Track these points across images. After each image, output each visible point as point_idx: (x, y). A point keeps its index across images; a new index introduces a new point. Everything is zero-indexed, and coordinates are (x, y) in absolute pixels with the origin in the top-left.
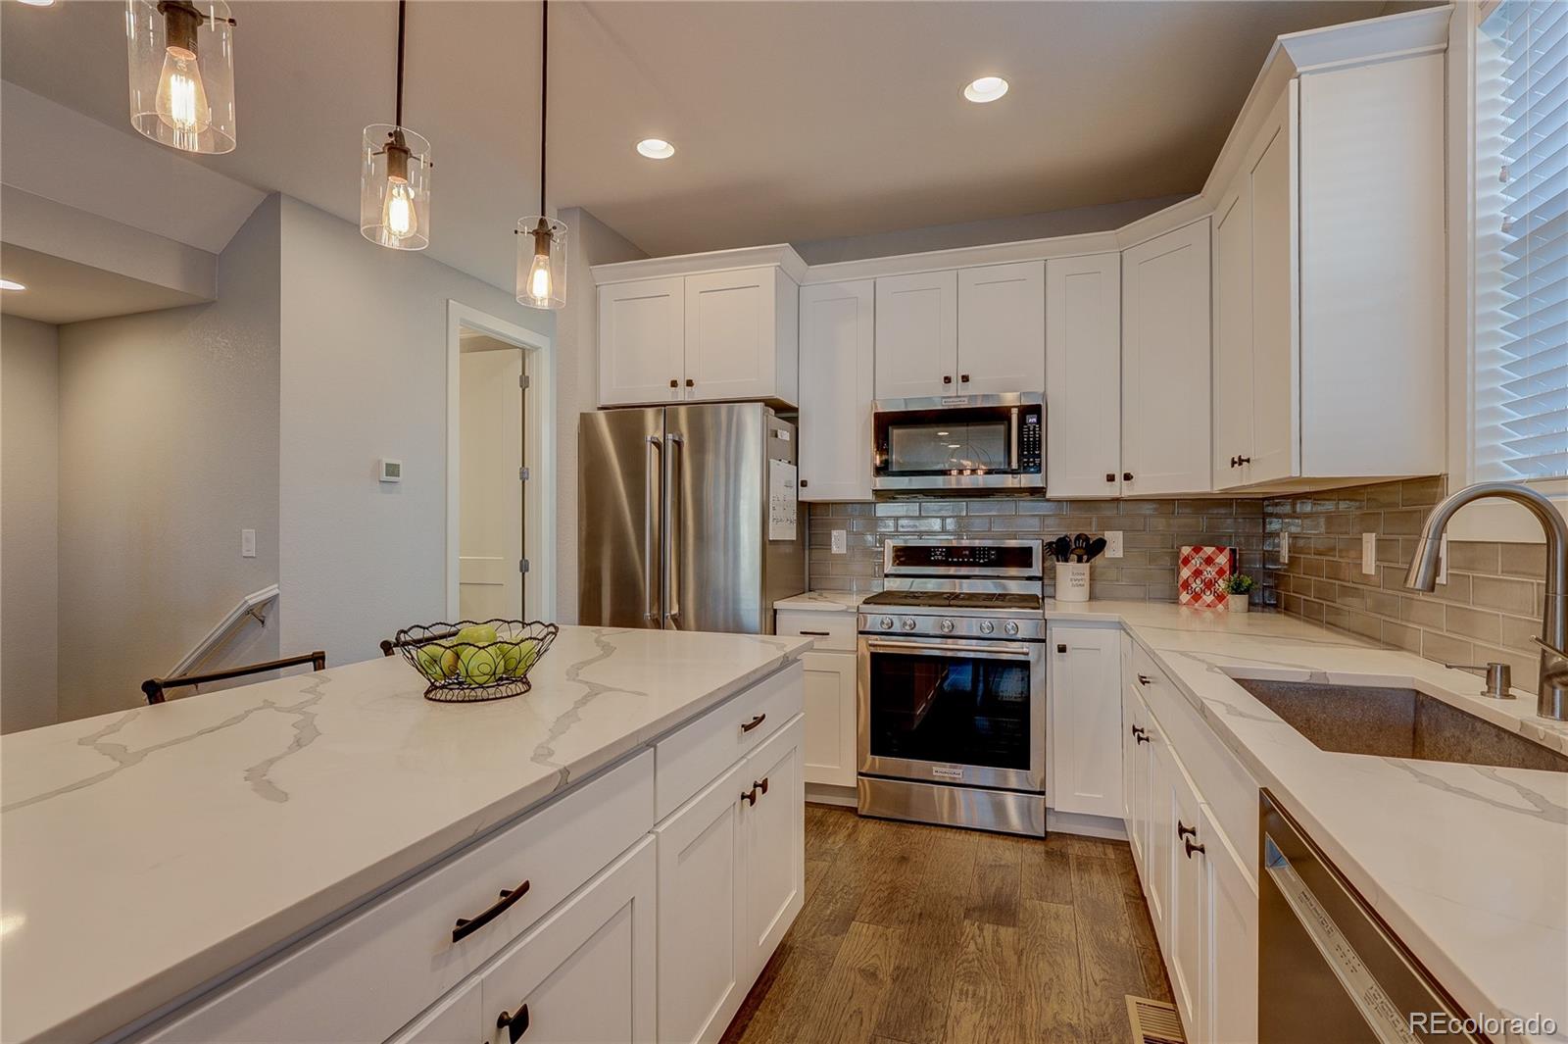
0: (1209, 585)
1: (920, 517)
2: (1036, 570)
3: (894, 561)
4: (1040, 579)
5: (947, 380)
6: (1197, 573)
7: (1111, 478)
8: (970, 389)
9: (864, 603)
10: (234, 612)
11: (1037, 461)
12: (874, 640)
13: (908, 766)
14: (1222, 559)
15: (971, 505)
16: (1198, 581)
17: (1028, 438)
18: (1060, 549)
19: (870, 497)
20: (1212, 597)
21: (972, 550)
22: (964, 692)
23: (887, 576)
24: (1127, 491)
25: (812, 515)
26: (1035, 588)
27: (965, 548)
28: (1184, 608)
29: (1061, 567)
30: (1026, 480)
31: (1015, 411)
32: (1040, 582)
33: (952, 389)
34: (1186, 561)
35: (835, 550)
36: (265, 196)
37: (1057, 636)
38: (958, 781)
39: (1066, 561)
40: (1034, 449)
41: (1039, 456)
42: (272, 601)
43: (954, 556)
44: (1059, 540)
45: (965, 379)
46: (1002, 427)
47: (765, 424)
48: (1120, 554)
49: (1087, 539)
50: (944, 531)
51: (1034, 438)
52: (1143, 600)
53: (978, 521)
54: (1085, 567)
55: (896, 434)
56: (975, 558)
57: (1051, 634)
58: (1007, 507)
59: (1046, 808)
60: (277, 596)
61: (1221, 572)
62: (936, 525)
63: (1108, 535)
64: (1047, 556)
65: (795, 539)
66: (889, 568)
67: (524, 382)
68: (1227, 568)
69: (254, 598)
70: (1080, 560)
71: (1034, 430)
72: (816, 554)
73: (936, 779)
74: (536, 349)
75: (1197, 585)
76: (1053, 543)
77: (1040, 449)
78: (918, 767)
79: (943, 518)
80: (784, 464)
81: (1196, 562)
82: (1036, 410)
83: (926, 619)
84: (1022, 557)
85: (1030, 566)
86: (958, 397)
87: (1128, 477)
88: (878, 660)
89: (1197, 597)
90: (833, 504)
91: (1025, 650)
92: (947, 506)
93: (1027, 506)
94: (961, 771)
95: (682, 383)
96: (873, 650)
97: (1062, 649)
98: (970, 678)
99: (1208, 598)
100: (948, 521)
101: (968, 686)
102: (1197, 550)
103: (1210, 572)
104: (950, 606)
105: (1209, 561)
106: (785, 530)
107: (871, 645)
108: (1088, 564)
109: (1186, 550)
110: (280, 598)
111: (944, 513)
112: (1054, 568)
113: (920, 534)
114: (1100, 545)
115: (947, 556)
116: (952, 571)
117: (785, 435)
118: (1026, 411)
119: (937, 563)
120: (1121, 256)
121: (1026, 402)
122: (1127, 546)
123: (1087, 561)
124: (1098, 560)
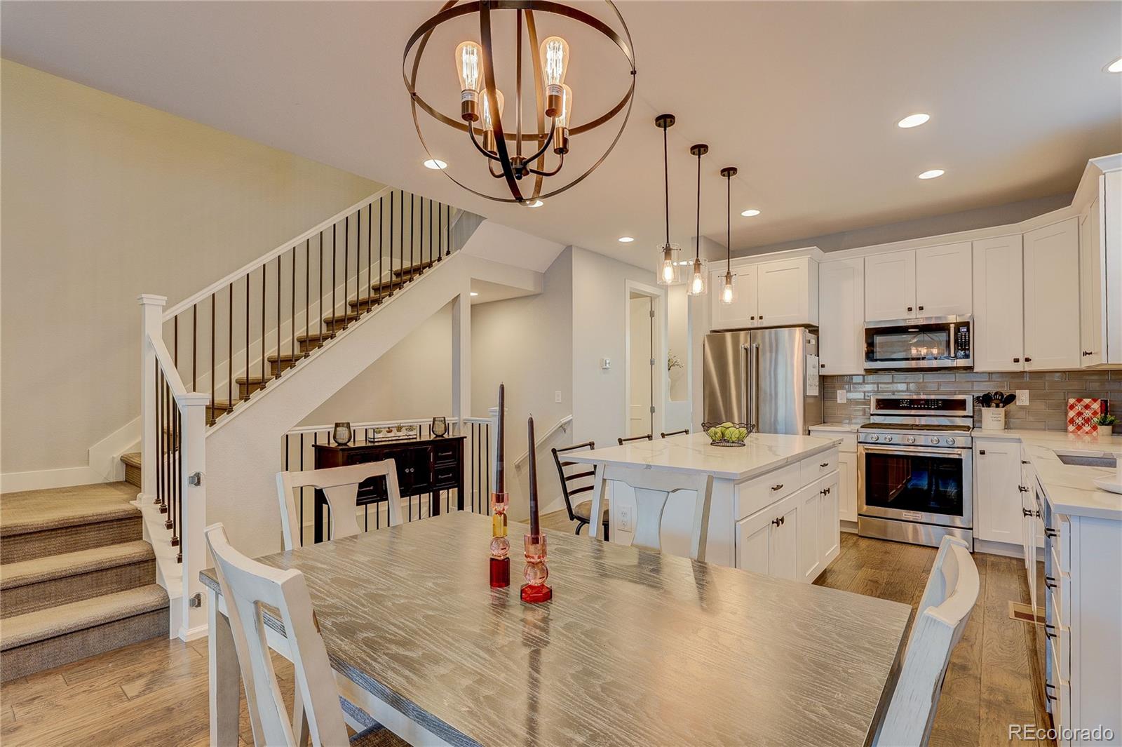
0: (1087, 421)
1: (893, 382)
2: (969, 412)
3: (877, 406)
4: (971, 417)
5: (910, 309)
6: (1079, 414)
7: (1017, 361)
8: (924, 314)
9: (862, 427)
10: (555, 426)
11: (967, 352)
12: (867, 446)
13: (885, 512)
14: (1096, 406)
15: (925, 376)
16: (1080, 419)
17: (961, 340)
18: (986, 400)
19: (863, 373)
20: (1089, 428)
21: (927, 401)
22: (922, 490)
23: (872, 415)
24: (1028, 367)
25: (826, 382)
26: (969, 422)
27: (922, 400)
28: (1071, 434)
29: (985, 410)
30: (961, 363)
31: (952, 327)
32: (972, 419)
33: (913, 315)
34: (1072, 407)
35: (839, 401)
36: (565, 247)
37: (979, 446)
38: (919, 521)
39: (989, 406)
40: (965, 346)
41: (969, 349)
42: (569, 422)
43: (913, 404)
44: (984, 395)
45: (921, 308)
46: (945, 334)
47: (804, 337)
48: (1027, 403)
49: (1002, 395)
50: (908, 390)
51: (965, 339)
52: (1044, 430)
53: (930, 385)
54: (1002, 411)
55: (878, 339)
56: (928, 405)
57: (976, 445)
58: (950, 377)
59: (973, 539)
60: (572, 420)
61: (1095, 413)
62: (902, 387)
63: (1018, 393)
64: (975, 404)
65: (817, 394)
66: (873, 410)
67: (652, 314)
68: (1099, 411)
69: (564, 420)
70: (997, 406)
71: (965, 336)
72: (828, 403)
73: (903, 519)
74: (658, 296)
75: (1079, 421)
76: (980, 397)
77: (969, 345)
78: (892, 512)
79: (908, 384)
80: (813, 356)
81: (1078, 408)
82: (967, 324)
83: (897, 436)
84: (961, 405)
85: (965, 409)
86: (916, 318)
87: (1027, 360)
88: (869, 457)
89: (1079, 428)
90: (838, 376)
91: (959, 452)
92: (910, 377)
93: (961, 376)
94: (920, 515)
95: (756, 318)
96: (867, 452)
97: (982, 453)
98: (927, 482)
99: (1087, 428)
100: (911, 385)
101: (926, 488)
102: (1079, 401)
103: (1088, 413)
104: (912, 429)
105: (1087, 407)
106: (814, 391)
107: (866, 449)
108: (1004, 409)
109: (1072, 401)
110: (573, 421)
111: (907, 381)
112: (980, 411)
113: (893, 393)
114: (1012, 398)
115: (910, 404)
116: (913, 412)
117: (813, 342)
118: (958, 326)
119: (904, 408)
120: (1023, 237)
121: (959, 320)
122: (1031, 398)
123: (1003, 407)
124: (1011, 406)
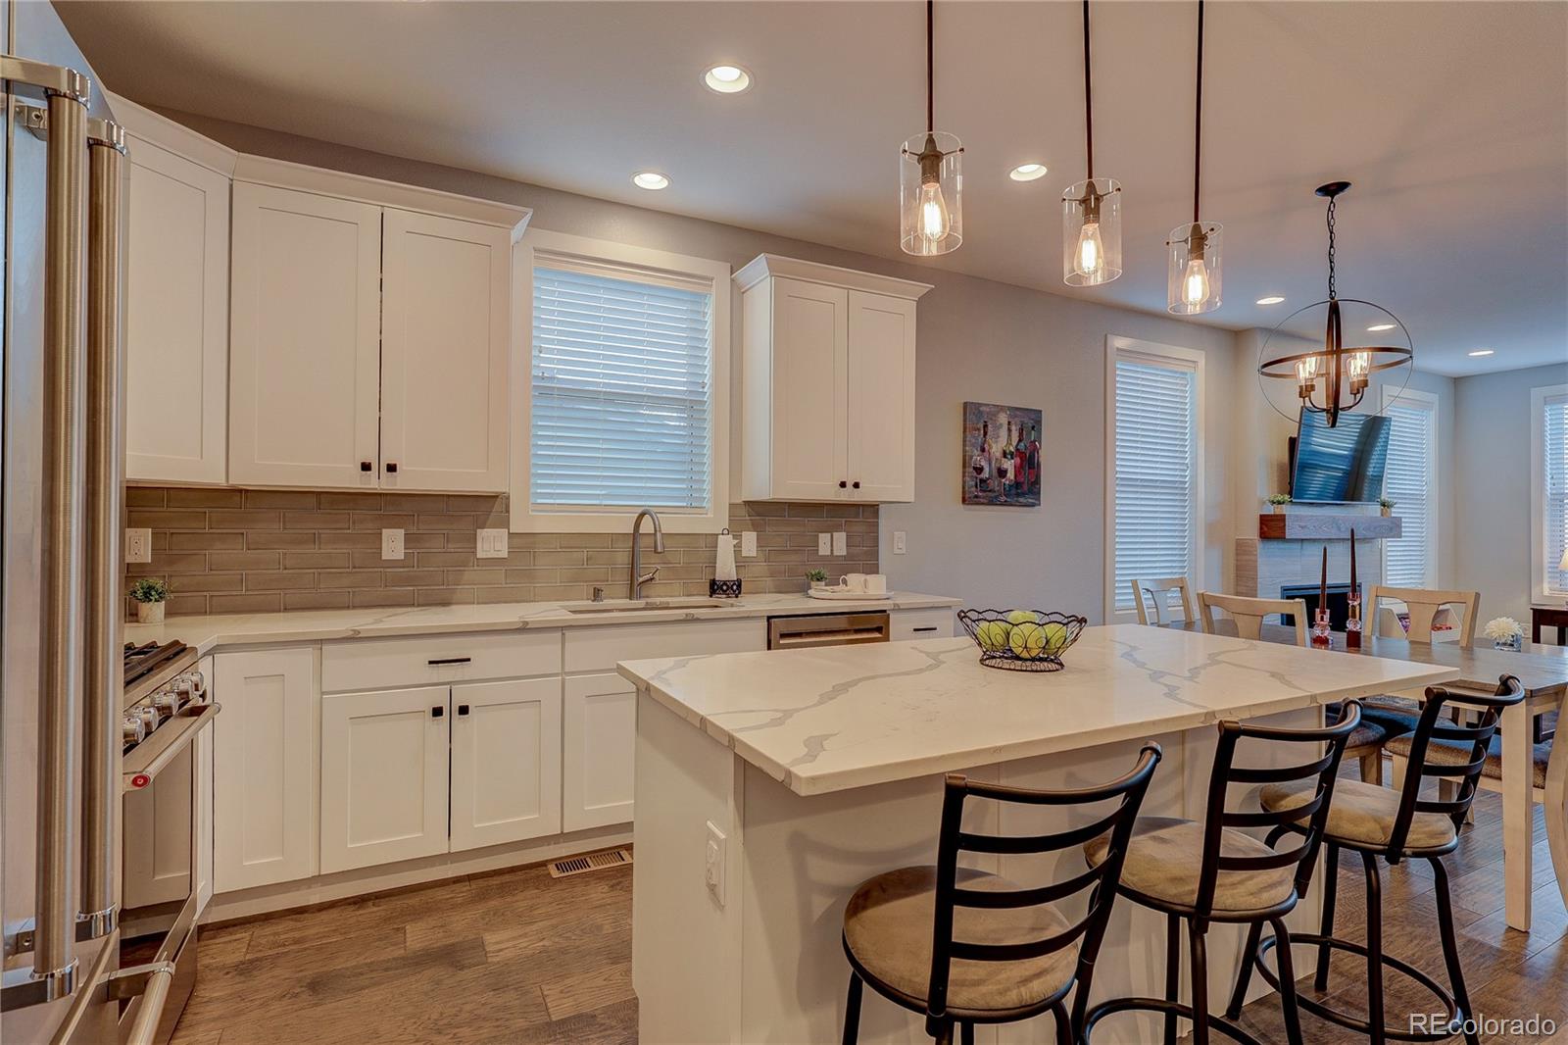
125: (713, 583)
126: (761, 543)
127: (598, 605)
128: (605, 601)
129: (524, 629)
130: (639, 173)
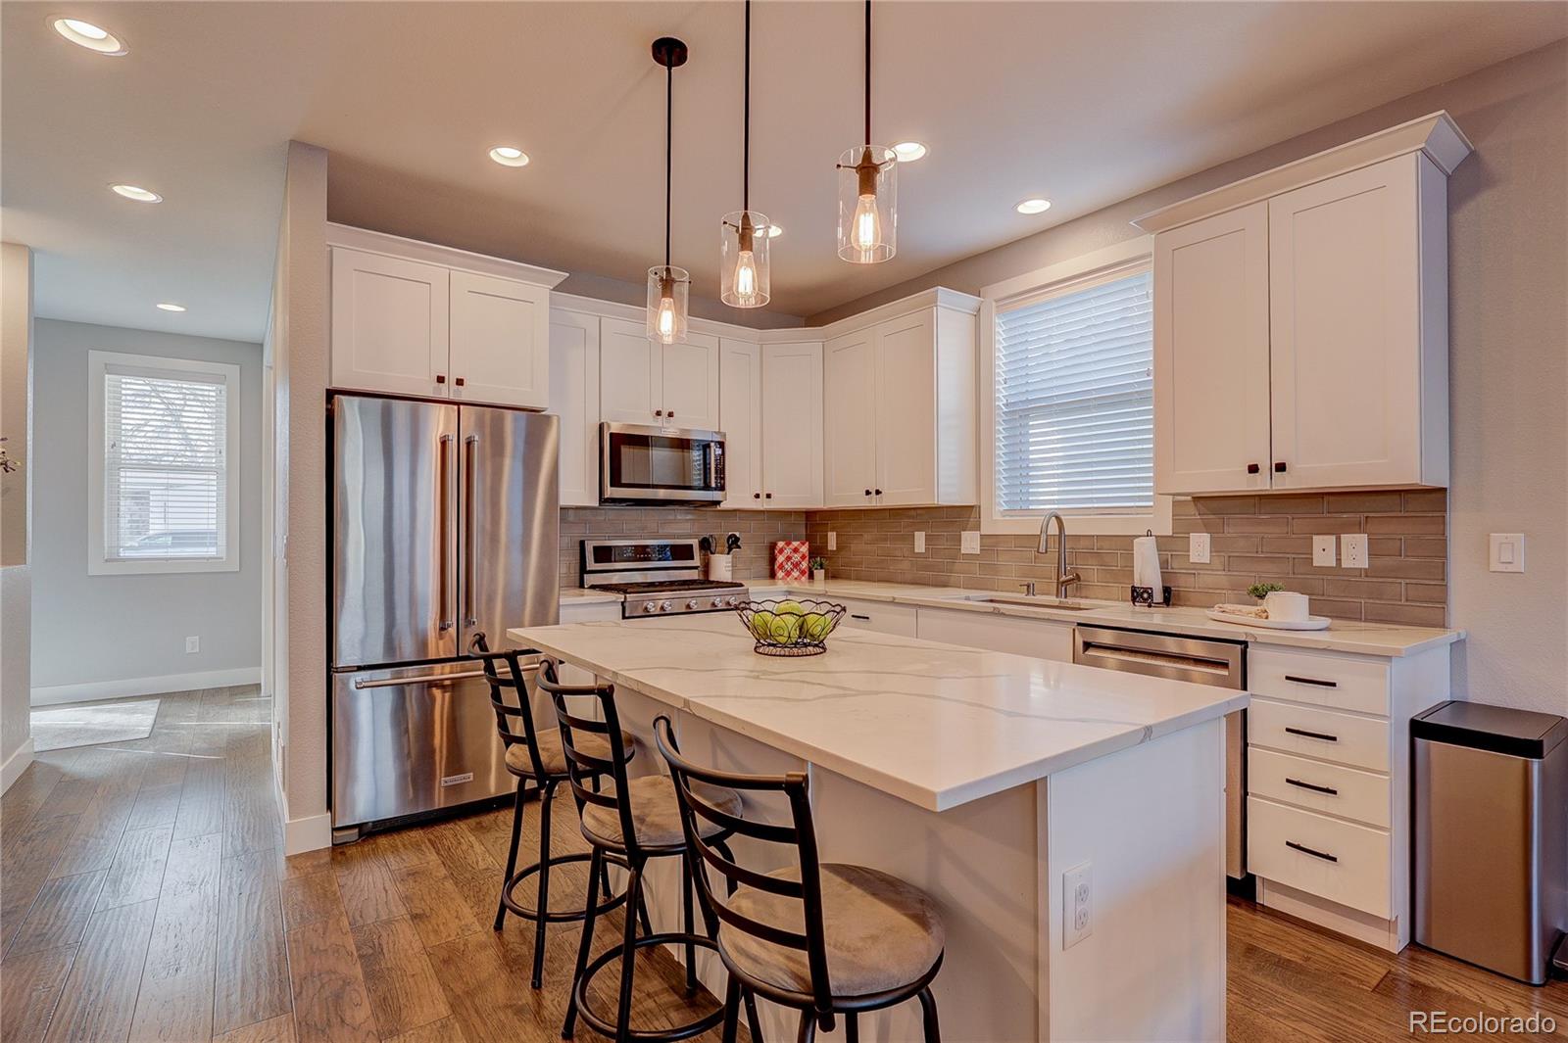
0: (796, 565)
2: (697, 561)
4: (699, 567)
6: (789, 558)
14: (804, 549)
16: (789, 564)
20: (798, 573)
23: (587, 572)
24: (764, 505)
28: (780, 581)
29: (713, 558)
32: (698, 571)
34: (781, 551)
61: (803, 557)
64: (702, 550)
68: (807, 554)
75: (788, 566)
81: (788, 551)
84: (688, 552)
85: (693, 558)
87: (767, 496)
89: (788, 574)
99: (796, 574)
102: (788, 544)
103: (796, 557)
105: (796, 550)
108: (730, 556)
109: (781, 544)
112: (709, 559)
125: (1134, 589)
126: (1216, 547)
127: (1031, 599)
128: (1038, 597)
129: (893, 602)
130: (1023, 201)
